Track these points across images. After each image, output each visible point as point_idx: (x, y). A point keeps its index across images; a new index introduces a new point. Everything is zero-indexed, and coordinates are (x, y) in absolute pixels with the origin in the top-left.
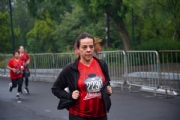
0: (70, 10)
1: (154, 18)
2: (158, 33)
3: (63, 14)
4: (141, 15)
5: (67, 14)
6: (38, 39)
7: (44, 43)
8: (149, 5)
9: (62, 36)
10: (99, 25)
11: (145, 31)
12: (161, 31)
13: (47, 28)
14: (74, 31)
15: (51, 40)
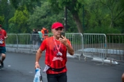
0: (40, 5)
1: (97, 12)
2: (100, 22)
3: (35, 7)
4: (88, 10)
5: (38, 7)
6: (17, 24)
7: (21, 27)
8: (94, 3)
9: (34, 22)
10: (59, 16)
11: (91, 21)
12: (102, 21)
13: (23, 17)
14: (42, 19)
15: (26, 25)
